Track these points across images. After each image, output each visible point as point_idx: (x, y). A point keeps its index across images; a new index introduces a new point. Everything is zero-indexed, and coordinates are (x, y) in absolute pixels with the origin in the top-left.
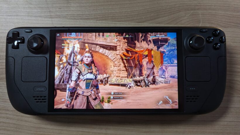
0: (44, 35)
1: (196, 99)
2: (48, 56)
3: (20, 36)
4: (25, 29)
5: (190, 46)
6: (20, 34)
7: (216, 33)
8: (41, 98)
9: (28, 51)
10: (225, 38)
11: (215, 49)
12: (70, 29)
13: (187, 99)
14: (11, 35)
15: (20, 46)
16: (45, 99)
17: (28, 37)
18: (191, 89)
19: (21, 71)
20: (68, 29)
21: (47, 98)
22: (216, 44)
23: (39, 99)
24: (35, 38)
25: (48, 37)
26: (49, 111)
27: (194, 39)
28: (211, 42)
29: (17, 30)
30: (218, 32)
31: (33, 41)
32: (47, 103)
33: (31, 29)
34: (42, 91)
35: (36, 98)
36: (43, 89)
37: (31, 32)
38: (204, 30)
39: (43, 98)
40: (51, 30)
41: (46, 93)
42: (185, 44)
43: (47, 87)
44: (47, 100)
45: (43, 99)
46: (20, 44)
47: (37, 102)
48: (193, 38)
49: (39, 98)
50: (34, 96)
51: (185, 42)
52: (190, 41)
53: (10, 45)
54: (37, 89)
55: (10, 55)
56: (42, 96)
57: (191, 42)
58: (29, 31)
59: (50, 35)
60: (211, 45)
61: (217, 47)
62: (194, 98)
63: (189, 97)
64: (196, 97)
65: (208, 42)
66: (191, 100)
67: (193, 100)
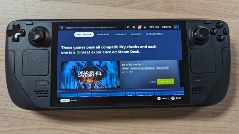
0: (46, 27)
1: (201, 91)
2: (50, 49)
3: (21, 29)
4: (26, 21)
5: (195, 38)
6: (21, 27)
7: (220, 25)
8: (43, 92)
9: (29, 44)
10: (228, 29)
11: (219, 40)
12: (73, 21)
13: (193, 91)
14: (11, 28)
15: (20, 39)
16: (48, 94)
17: (28, 29)
18: (196, 80)
19: (21, 65)
20: (71, 21)
21: (49, 92)
22: (220, 36)
23: (41, 94)
24: (36, 30)
25: (50, 29)
26: (51, 106)
28: (214, 34)
29: (18, 23)
30: (222, 24)
31: (34, 33)
32: (49, 97)
34: (44, 85)
35: (38, 92)
36: (45, 83)
37: (33, 24)
38: (208, 22)
39: (45, 92)
40: (53, 23)
41: (48, 87)
43: (49, 80)
44: (49, 95)
45: (45, 94)
46: (20, 37)
47: (39, 96)
48: (198, 30)
49: (41, 92)
50: (36, 90)
51: (189, 33)
53: (10, 38)
54: (39, 83)
55: (10, 48)
56: (44, 90)
57: (195, 34)
58: (30, 23)
59: (52, 27)
60: (215, 37)
61: (221, 38)
62: (200, 89)
63: (195, 89)
64: (202, 89)
65: (212, 34)
66: (197, 92)
67: (199, 92)
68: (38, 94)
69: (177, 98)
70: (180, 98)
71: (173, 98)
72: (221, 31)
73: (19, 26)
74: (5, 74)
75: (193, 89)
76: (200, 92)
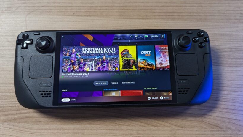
0: (51, 37)
2: (53, 55)
3: (29, 38)
4: (34, 32)
5: (179, 45)
6: (29, 36)
7: (201, 34)
9: (36, 51)
10: (209, 39)
11: (201, 47)
12: (74, 32)
13: (179, 91)
14: (21, 38)
15: (28, 47)
17: (35, 39)
18: (182, 82)
19: (28, 69)
20: (72, 32)
21: (52, 92)
22: (201, 43)
24: (42, 39)
26: (53, 105)
28: (197, 42)
29: (28, 33)
30: (203, 33)
31: (41, 41)
32: (52, 97)
33: (39, 32)
34: (48, 86)
35: (42, 93)
36: (49, 84)
37: (40, 34)
38: (190, 32)
39: (48, 93)
40: (57, 33)
41: (51, 88)
42: (174, 43)
43: (52, 82)
44: (52, 95)
45: (48, 94)
46: (29, 45)
47: (43, 96)
48: (180, 39)
49: (45, 93)
50: (40, 91)
51: (174, 41)
52: (178, 42)
54: (43, 85)
55: (19, 54)
56: (47, 91)
57: (180, 42)
58: (37, 33)
59: (56, 37)
60: (197, 44)
61: (202, 45)
62: (186, 90)
63: (181, 90)
64: (187, 90)
65: (194, 41)
66: (183, 92)
67: (184, 92)
68: (42, 94)
69: (165, 98)
70: (168, 98)
71: (162, 98)
72: (201, 40)
73: (28, 36)
75: (180, 90)
76: (186, 92)
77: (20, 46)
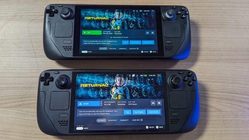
0: (68, 75)
2: (70, 91)
4: (54, 71)
5: (172, 83)
6: (50, 75)
9: (56, 87)
10: (196, 78)
12: (87, 71)
13: (171, 122)
14: (43, 76)
17: (56, 77)
18: (173, 114)
19: (49, 102)
20: (85, 71)
21: (69, 122)
22: (190, 82)
23: (63, 123)
24: (61, 78)
25: (71, 77)
26: (70, 132)
27: (174, 79)
28: (186, 81)
29: (48, 72)
30: (191, 73)
31: (61, 80)
32: (68, 126)
34: (65, 117)
35: (60, 122)
36: (66, 115)
37: (59, 73)
39: (66, 122)
40: (73, 72)
41: (68, 118)
42: (168, 82)
43: (69, 113)
44: (68, 124)
45: (65, 123)
46: (50, 82)
47: (61, 125)
49: (63, 122)
50: (59, 120)
51: (168, 80)
52: (171, 80)
54: (61, 116)
55: (41, 90)
56: (64, 120)
58: (57, 72)
59: (72, 75)
60: (186, 83)
61: (190, 84)
62: (176, 121)
63: (173, 121)
64: (178, 120)
65: (184, 80)
66: (174, 122)
67: (175, 123)
68: (61, 123)
69: (160, 127)
70: (162, 127)
71: (157, 127)
72: (190, 79)
73: (49, 74)
74: (36, 110)
75: (171, 121)
76: (176, 122)
77: (42, 83)
